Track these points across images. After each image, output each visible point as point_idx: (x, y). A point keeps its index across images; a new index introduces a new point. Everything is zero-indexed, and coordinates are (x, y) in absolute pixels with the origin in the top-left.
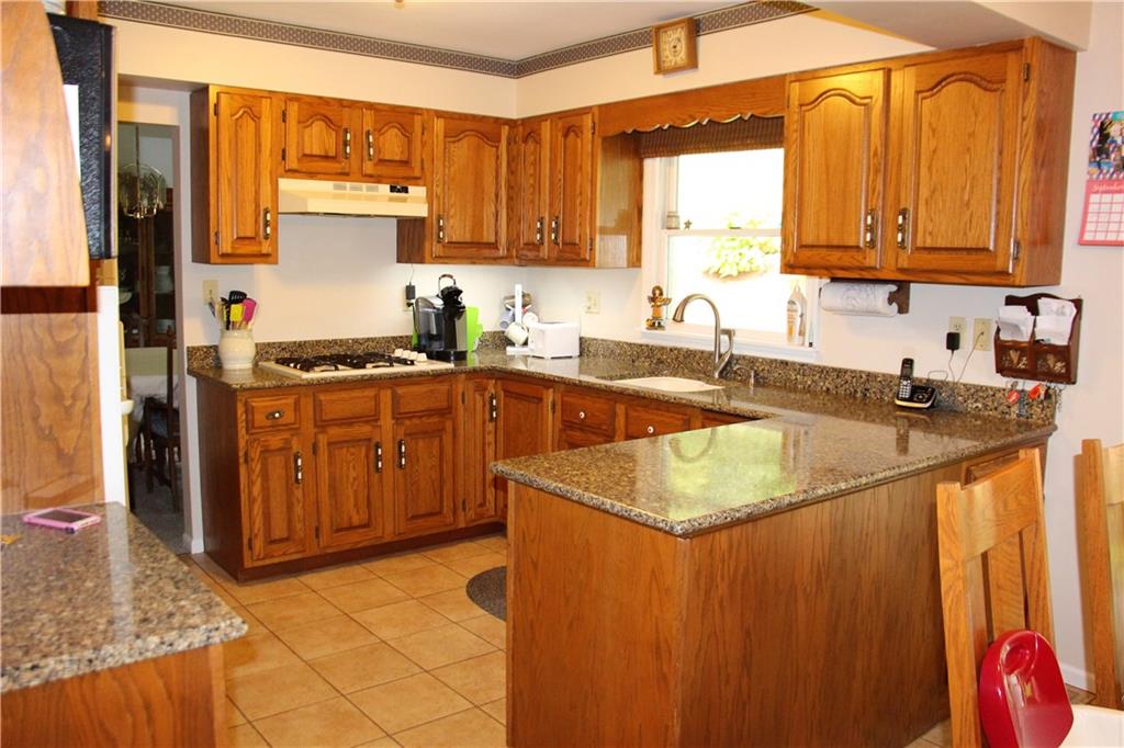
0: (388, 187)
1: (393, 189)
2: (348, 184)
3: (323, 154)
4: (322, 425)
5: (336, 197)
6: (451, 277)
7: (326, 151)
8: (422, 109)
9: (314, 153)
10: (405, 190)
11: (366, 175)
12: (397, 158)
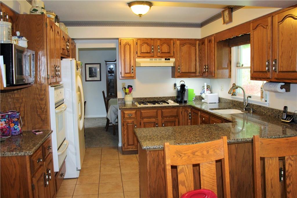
0: (164, 59)
1: (166, 59)
2: (154, 59)
3: (146, 52)
4: (142, 118)
5: (150, 62)
6: (183, 81)
7: (147, 51)
8: (173, 39)
9: (144, 52)
10: (169, 59)
11: (158, 56)
12: (166, 52)
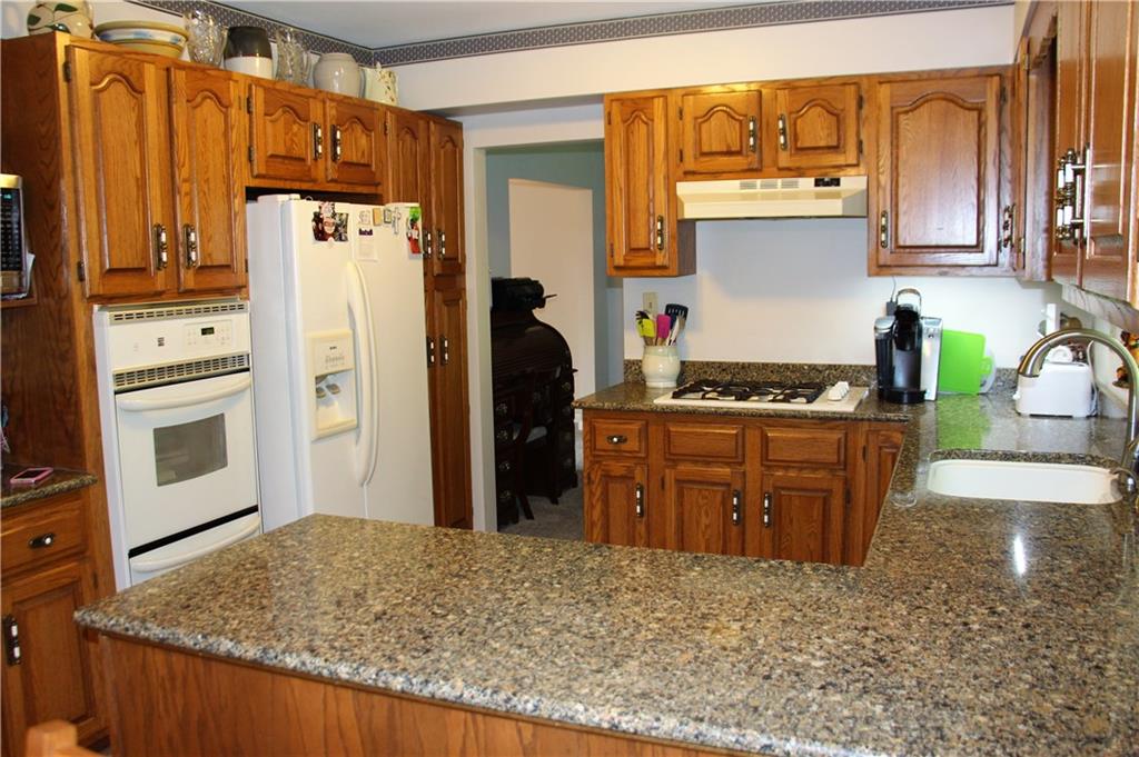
0: (812, 181)
1: (818, 183)
2: (759, 182)
3: (725, 149)
4: (673, 459)
5: (744, 197)
6: (913, 291)
7: (728, 146)
8: (860, 76)
9: (714, 149)
10: (836, 182)
11: (780, 169)
12: (822, 144)
